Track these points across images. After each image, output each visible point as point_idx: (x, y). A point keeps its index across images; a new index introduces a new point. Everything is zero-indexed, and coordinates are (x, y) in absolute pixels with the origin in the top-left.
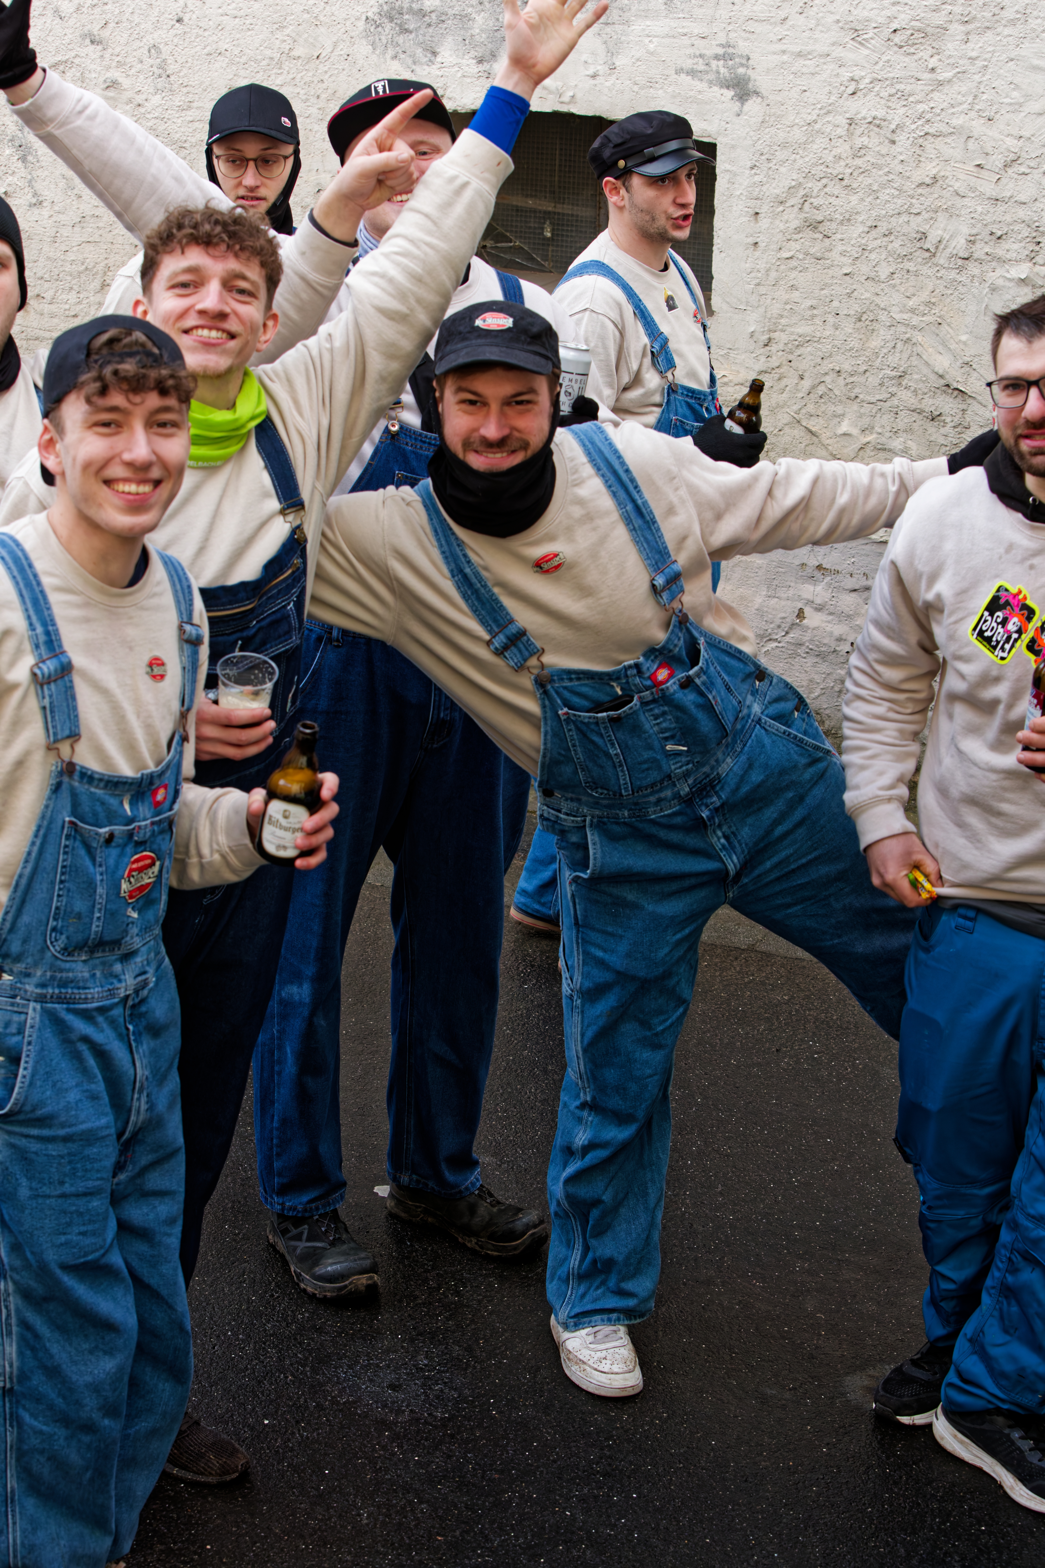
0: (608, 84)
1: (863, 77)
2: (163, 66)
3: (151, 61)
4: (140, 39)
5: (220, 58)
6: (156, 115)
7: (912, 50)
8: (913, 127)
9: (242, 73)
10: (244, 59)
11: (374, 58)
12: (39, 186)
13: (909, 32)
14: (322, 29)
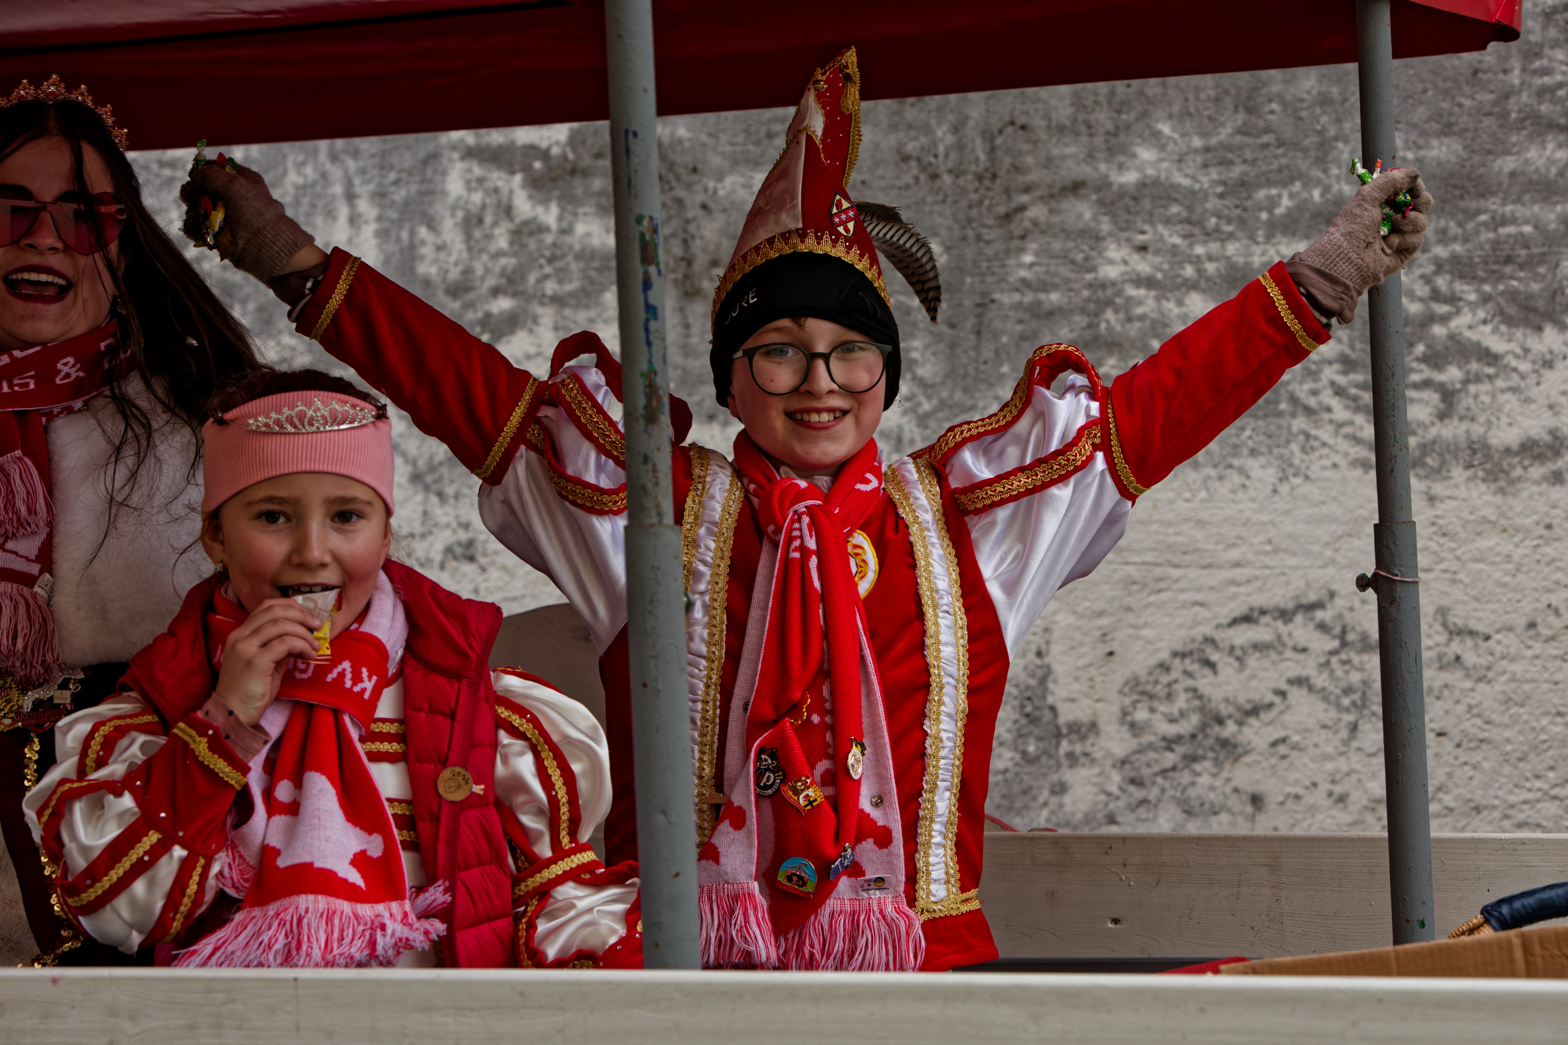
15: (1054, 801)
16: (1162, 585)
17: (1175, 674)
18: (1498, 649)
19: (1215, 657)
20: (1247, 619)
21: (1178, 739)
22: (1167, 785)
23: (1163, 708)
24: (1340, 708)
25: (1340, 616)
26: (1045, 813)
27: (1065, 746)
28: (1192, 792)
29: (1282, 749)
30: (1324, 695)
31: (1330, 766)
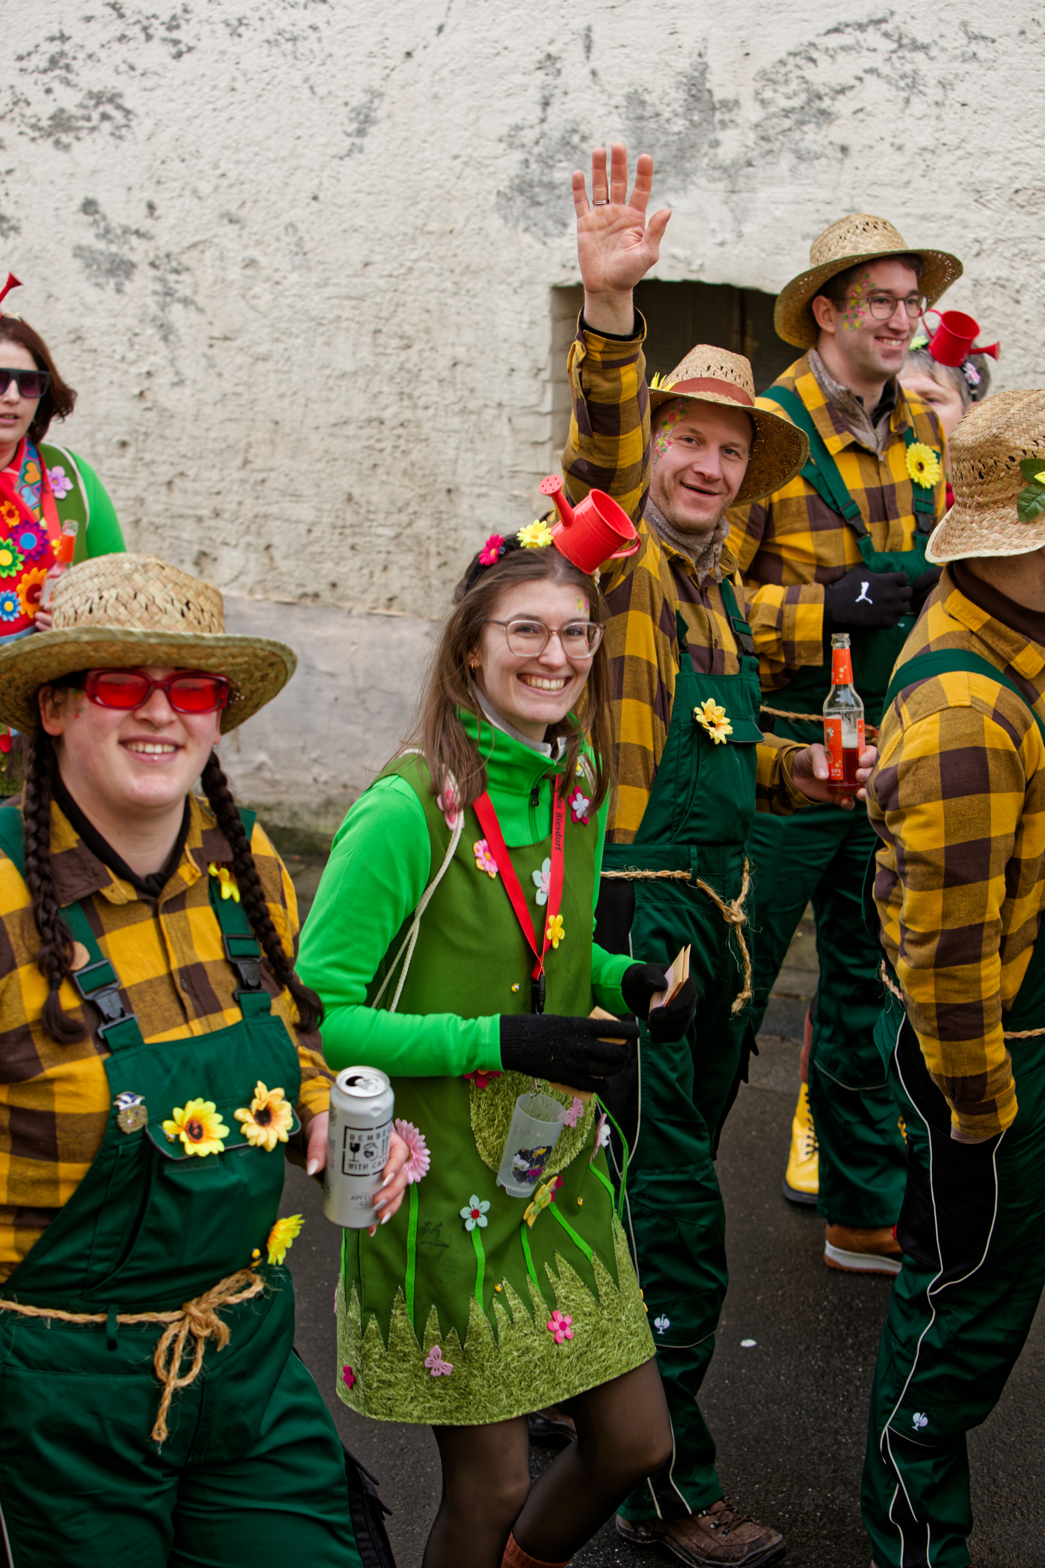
0: (736, 251)
1: (986, 239)
2: (299, 243)
3: (288, 239)
4: (277, 217)
5: (356, 235)
6: (294, 291)
7: (1034, 210)
8: (1037, 286)
9: (377, 249)
10: (378, 235)
11: (506, 232)
12: (181, 365)
13: (1030, 192)
14: (455, 204)
15: (712, 151)
16: (781, 8)
17: (790, 67)
18: (1001, 48)
19: (815, 55)
20: (837, 30)
21: (793, 110)
22: (785, 140)
23: (782, 89)
24: (899, 88)
25: (898, 28)
26: (705, 160)
27: (718, 116)
28: (802, 145)
29: (861, 116)
30: (888, 80)
31: (892, 126)
